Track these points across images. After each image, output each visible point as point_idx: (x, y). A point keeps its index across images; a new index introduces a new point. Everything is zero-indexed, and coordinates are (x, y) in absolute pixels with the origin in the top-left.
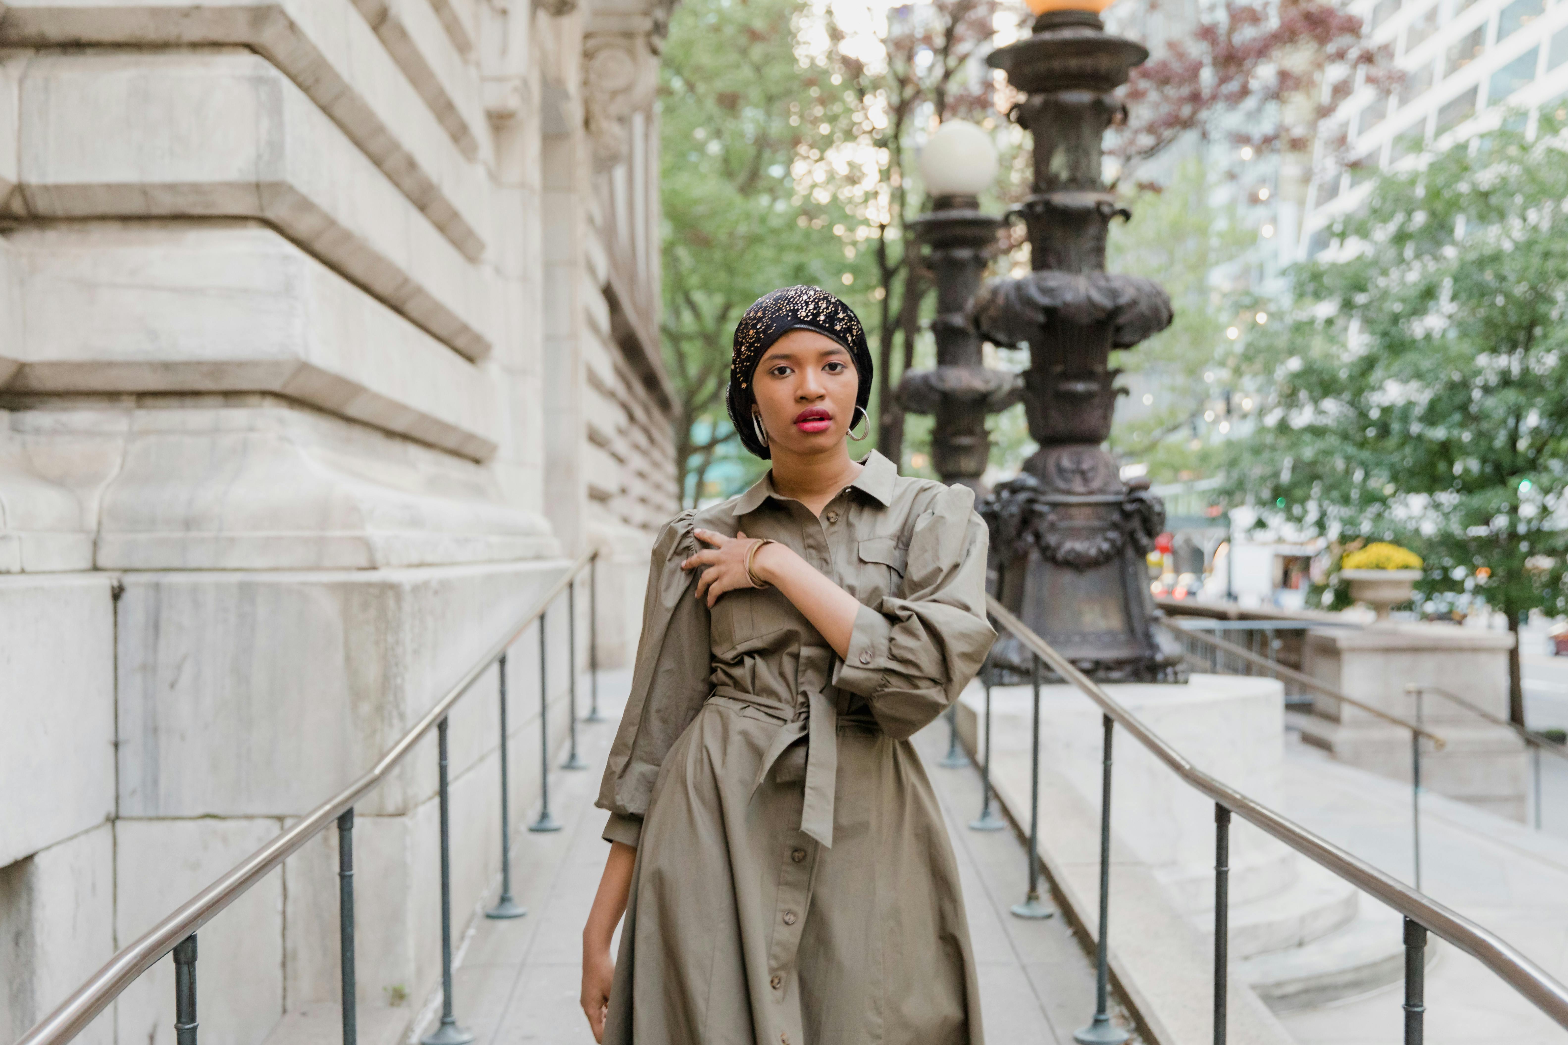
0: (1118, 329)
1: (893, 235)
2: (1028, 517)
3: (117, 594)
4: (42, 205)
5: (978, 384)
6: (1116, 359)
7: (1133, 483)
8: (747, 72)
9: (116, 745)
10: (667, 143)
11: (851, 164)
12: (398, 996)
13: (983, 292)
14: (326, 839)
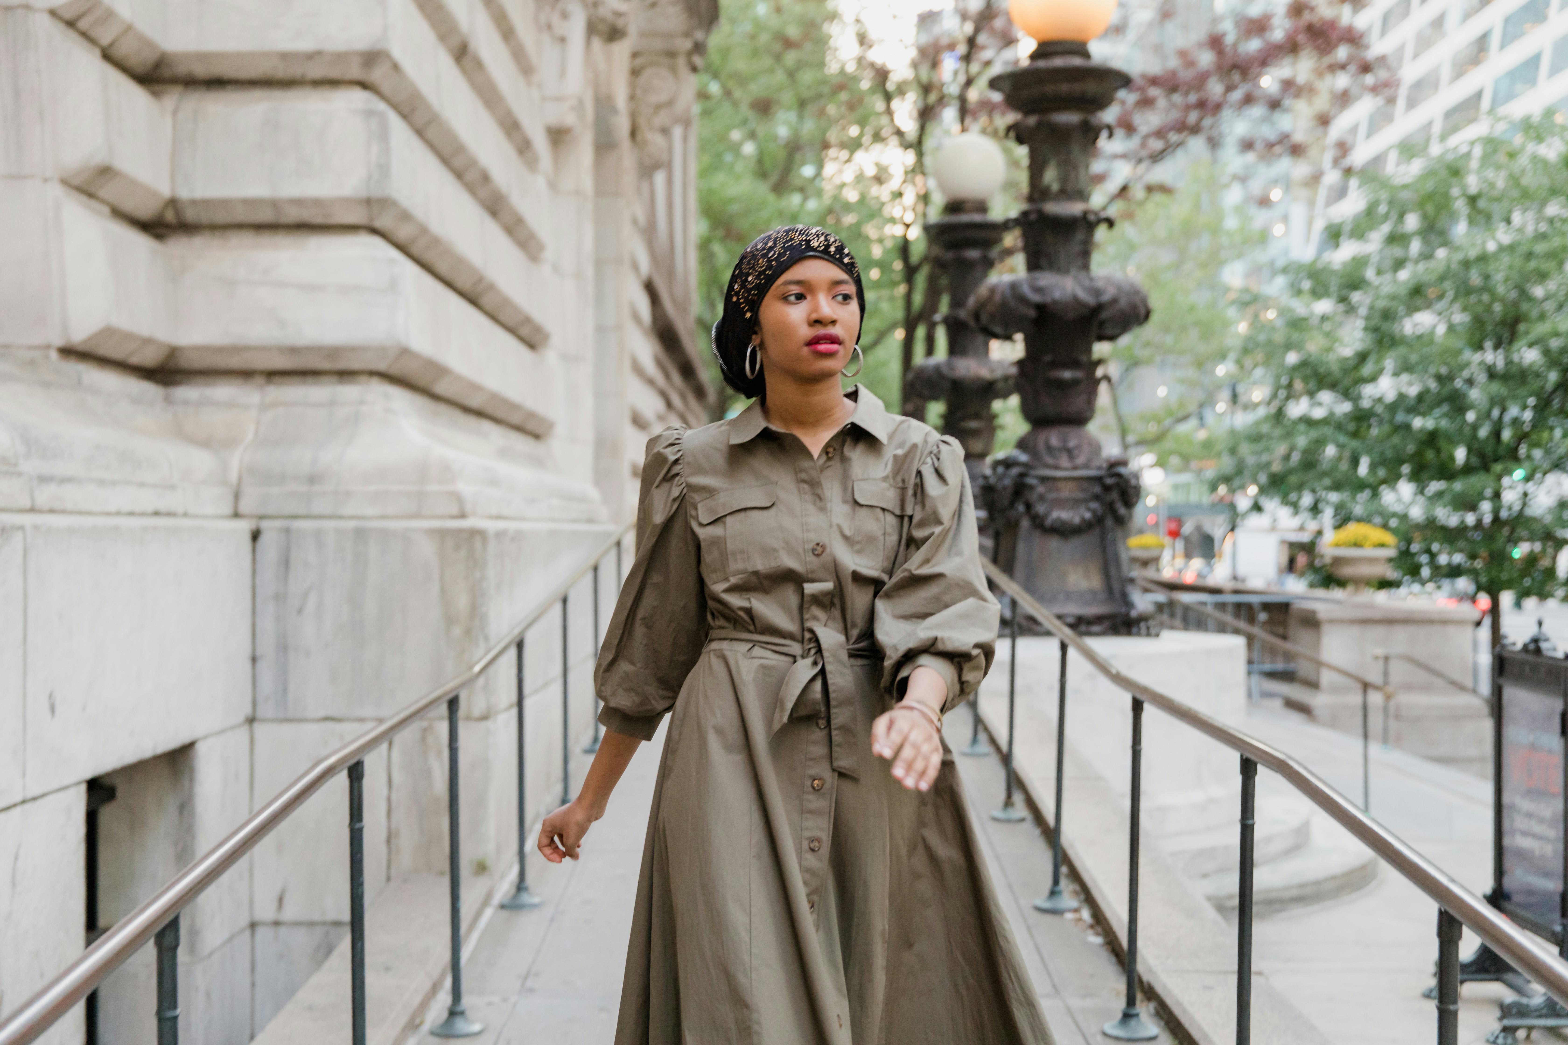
0: (1102, 323)
1: (915, 234)
2: (1020, 489)
3: (255, 536)
4: (190, 215)
5: (984, 373)
6: (1100, 349)
7: (1113, 460)
8: (780, 76)
9: (254, 660)
10: (704, 146)
11: (877, 164)
12: (481, 868)
13: (983, 290)
14: (424, 739)
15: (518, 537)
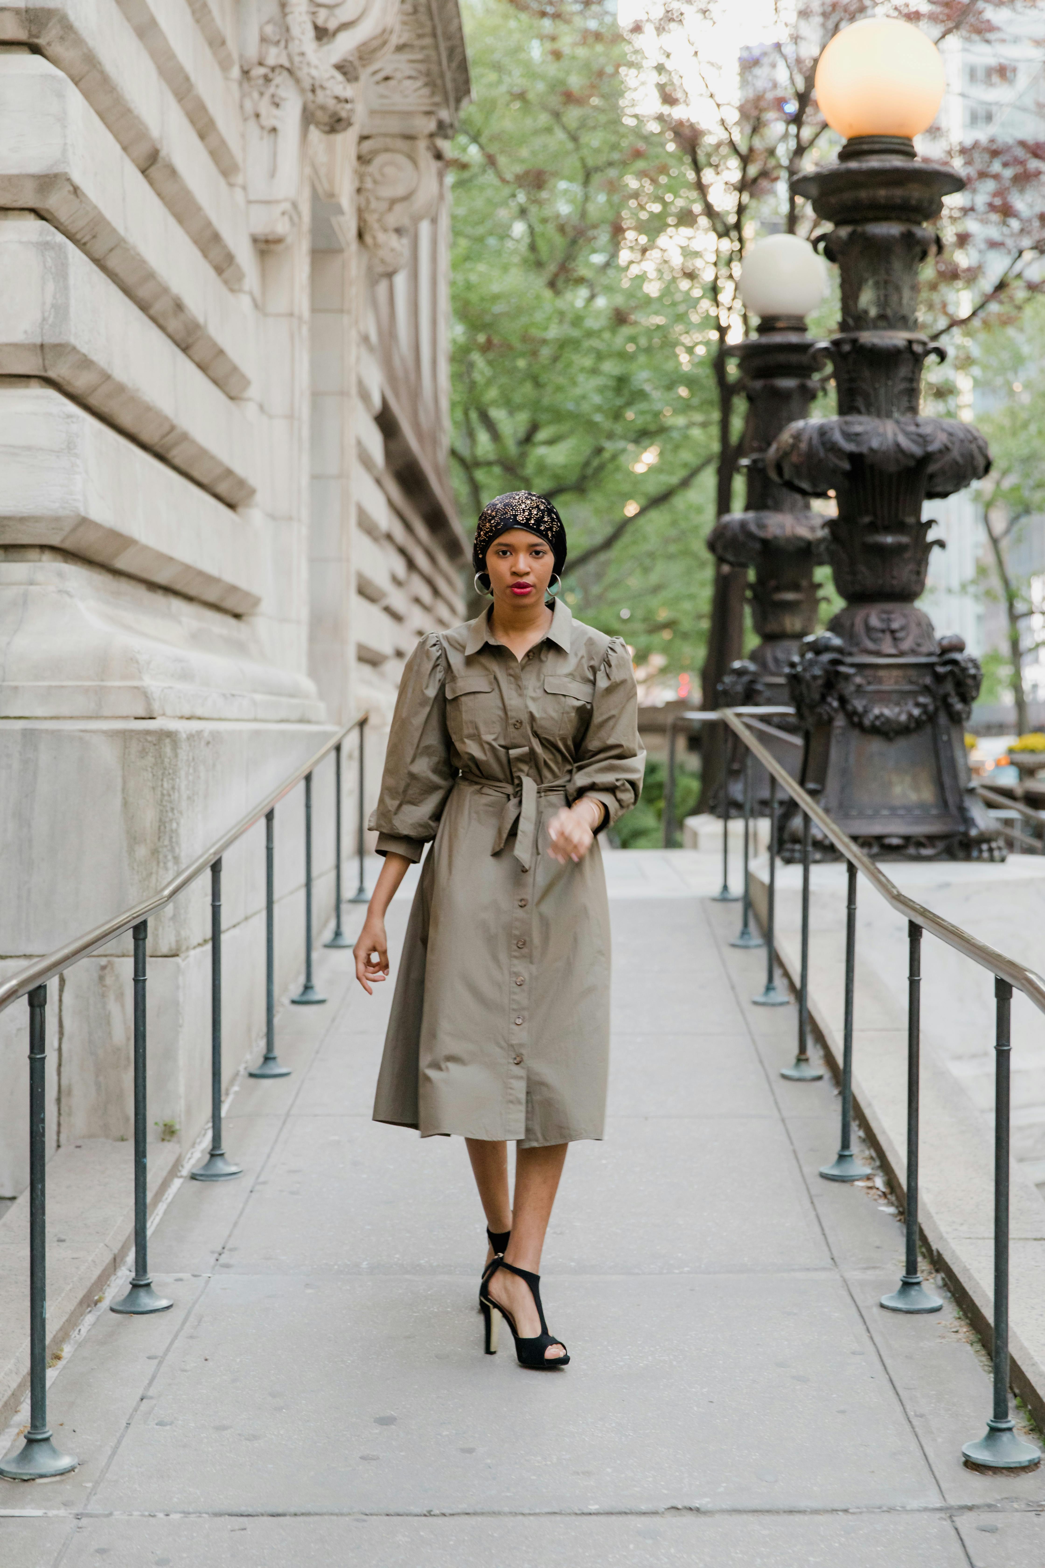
0: (930, 477)
2: (833, 680)
5: (803, 532)
6: (930, 509)
7: (945, 643)
8: (560, 138)
11: (687, 253)
12: (169, 1132)
13: (786, 437)
14: (101, 978)
15: (215, 739)
